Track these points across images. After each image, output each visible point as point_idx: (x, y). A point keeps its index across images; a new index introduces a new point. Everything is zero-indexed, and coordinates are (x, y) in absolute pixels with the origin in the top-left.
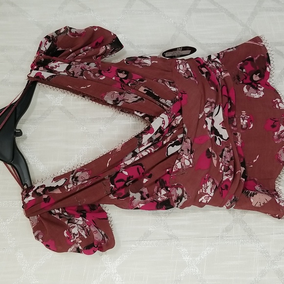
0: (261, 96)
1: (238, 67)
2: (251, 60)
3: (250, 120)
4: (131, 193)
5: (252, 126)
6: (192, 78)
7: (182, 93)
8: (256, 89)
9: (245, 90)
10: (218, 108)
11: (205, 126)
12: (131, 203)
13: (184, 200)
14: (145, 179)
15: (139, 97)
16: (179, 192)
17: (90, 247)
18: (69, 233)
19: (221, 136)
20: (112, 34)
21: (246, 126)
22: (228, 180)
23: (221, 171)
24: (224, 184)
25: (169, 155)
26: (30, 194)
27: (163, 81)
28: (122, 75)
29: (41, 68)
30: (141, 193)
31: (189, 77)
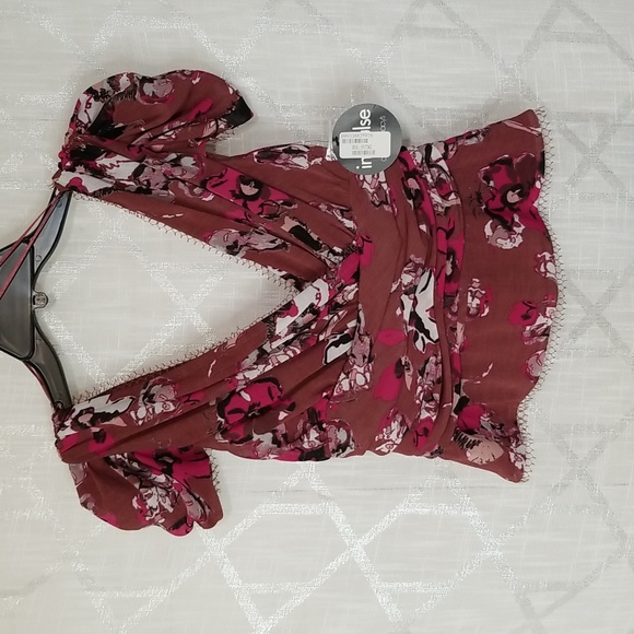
0: (516, 245)
1: (481, 175)
2: (508, 162)
3: (485, 300)
4: (255, 435)
5: (487, 311)
6: (386, 207)
7: (363, 240)
8: (509, 228)
9: (488, 230)
10: (427, 274)
11: (399, 312)
12: (255, 450)
13: (348, 450)
14: (282, 413)
15: (279, 242)
16: (342, 436)
17: (179, 524)
18: (142, 501)
19: (427, 333)
20: (231, 92)
21: (475, 311)
22: (429, 419)
23: (418, 402)
24: (423, 426)
25: (328, 361)
26: (68, 423)
27: (330, 208)
28: (248, 190)
29: (80, 169)
30: (274, 432)
31: (382, 203)
